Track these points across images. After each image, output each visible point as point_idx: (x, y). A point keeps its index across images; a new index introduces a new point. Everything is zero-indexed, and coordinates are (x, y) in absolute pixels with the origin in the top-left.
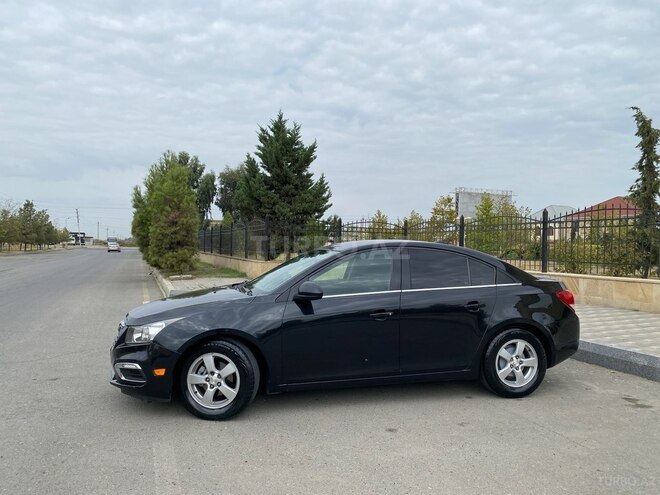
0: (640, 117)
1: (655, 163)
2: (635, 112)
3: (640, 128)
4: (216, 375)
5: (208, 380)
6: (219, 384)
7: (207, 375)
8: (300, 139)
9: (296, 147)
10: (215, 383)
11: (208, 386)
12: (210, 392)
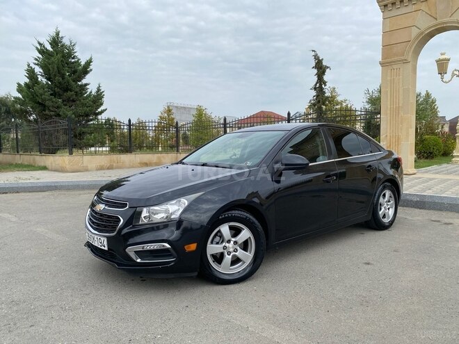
0: (316, 57)
1: (323, 86)
2: (313, 53)
3: (316, 64)
4: (232, 242)
5: (225, 248)
6: (236, 250)
7: (224, 244)
8: (76, 54)
9: (73, 60)
10: (231, 250)
11: (226, 254)
12: (228, 258)
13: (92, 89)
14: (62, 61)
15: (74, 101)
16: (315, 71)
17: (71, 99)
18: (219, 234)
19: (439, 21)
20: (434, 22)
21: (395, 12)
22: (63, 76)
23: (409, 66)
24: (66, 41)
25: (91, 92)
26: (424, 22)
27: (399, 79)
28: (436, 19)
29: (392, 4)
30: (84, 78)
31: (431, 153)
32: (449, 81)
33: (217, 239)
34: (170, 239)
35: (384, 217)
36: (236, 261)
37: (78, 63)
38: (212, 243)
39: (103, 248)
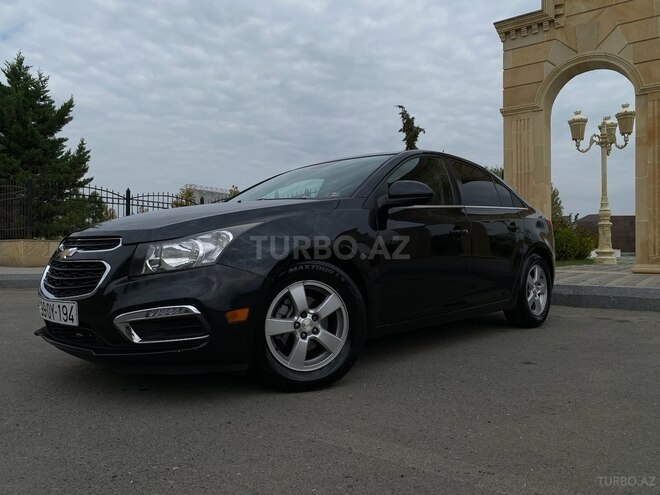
0: (404, 115)
2: (401, 110)
3: (405, 125)
4: (309, 317)
5: (297, 325)
6: (315, 331)
7: (296, 318)
8: (48, 94)
9: (42, 103)
10: (308, 329)
11: (298, 335)
12: (303, 343)
13: (71, 148)
14: (24, 101)
15: (40, 163)
16: (404, 135)
17: (37, 160)
18: (286, 301)
19: (580, 54)
20: (574, 56)
21: (520, 42)
22: (25, 124)
23: (542, 115)
24: (33, 74)
25: (69, 153)
26: (560, 57)
27: (528, 134)
28: (577, 52)
29: (516, 31)
30: (58, 129)
31: (564, 252)
32: (587, 150)
33: (284, 309)
34: (200, 298)
35: (534, 307)
36: (316, 349)
37: (49, 106)
38: (274, 316)
39: (69, 323)
